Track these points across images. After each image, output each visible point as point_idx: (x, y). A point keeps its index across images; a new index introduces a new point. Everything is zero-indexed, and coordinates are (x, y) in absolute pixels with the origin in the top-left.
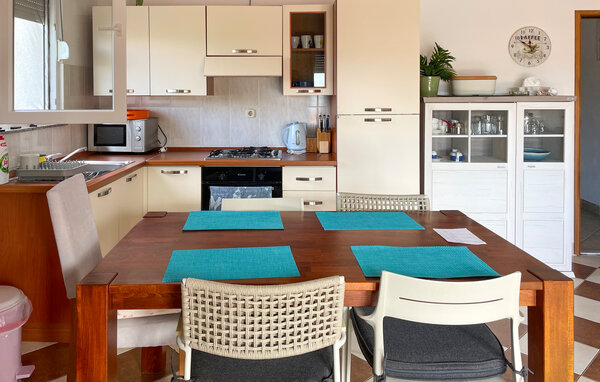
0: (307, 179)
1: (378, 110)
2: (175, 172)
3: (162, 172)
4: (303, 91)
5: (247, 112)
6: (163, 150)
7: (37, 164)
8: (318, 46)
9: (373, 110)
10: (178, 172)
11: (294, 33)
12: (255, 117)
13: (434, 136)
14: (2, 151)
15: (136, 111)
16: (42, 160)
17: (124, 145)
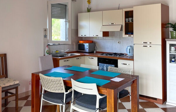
0: (126, 64)
1: (148, 43)
2: (92, 58)
3: (89, 58)
4: (130, 36)
5: (118, 42)
6: (95, 52)
7: (55, 52)
8: (130, 21)
9: (146, 43)
10: (93, 58)
11: (126, 17)
12: (120, 43)
13: (170, 53)
14: (47, 49)
15: (87, 41)
16: (57, 52)
17: (84, 50)
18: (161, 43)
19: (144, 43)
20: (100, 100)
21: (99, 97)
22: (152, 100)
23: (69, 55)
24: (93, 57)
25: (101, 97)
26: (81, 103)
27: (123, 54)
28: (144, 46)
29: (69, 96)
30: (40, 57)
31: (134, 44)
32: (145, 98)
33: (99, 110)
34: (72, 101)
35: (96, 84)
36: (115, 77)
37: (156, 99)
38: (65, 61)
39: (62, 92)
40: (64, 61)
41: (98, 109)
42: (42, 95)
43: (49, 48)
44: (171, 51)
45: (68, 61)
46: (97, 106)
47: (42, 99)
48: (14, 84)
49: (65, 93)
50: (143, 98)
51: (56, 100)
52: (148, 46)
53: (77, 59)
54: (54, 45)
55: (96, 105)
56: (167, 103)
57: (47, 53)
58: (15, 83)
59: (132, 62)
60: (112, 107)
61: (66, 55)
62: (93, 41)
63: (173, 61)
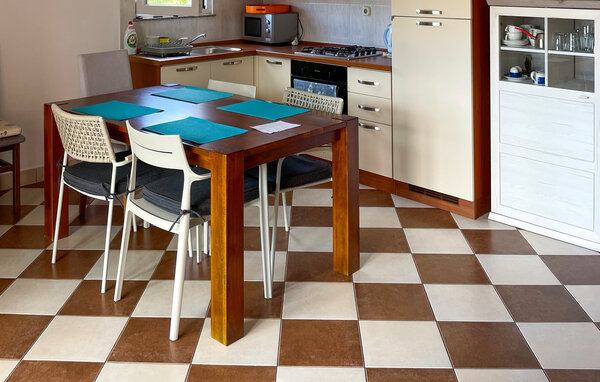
0: (372, 84)
1: (436, 13)
2: (277, 63)
3: (268, 61)
5: (363, 8)
6: (294, 43)
7: (155, 42)
9: (429, 12)
10: (280, 63)
12: (370, 15)
13: (502, 48)
14: (129, 32)
15: (273, 5)
16: (162, 41)
17: (260, 36)
18: (468, 14)
19: (423, 12)
20: (194, 184)
21: (190, 177)
22: (444, 205)
23: (210, 51)
24: (279, 60)
25: (198, 177)
26: (152, 194)
27: (375, 50)
28: (422, 24)
29: (123, 173)
30: (83, 55)
31: (393, 17)
32: (425, 197)
33: (188, 215)
34: (130, 189)
35: (181, 137)
36: (278, 120)
37: (454, 200)
38: (184, 70)
39: (106, 161)
40: (178, 70)
41: (185, 212)
42: (64, 169)
43: (139, 31)
44: (506, 42)
45: (191, 69)
46: (185, 204)
47: (63, 182)
48: (4, 136)
49: (116, 165)
50: (419, 195)
51: (89, 185)
52: (434, 24)
53: (225, 64)
54: (157, 19)
55: (181, 200)
56: (491, 216)
57: (130, 45)
58: (6, 132)
59: (387, 75)
60: (221, 207)
61: (190, 50)
62: (290, 7)
63: (512, 75)
